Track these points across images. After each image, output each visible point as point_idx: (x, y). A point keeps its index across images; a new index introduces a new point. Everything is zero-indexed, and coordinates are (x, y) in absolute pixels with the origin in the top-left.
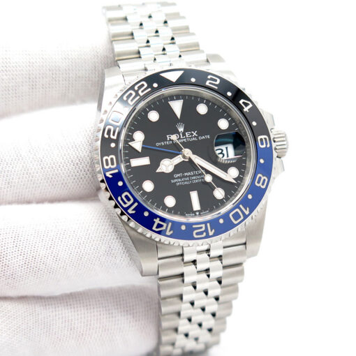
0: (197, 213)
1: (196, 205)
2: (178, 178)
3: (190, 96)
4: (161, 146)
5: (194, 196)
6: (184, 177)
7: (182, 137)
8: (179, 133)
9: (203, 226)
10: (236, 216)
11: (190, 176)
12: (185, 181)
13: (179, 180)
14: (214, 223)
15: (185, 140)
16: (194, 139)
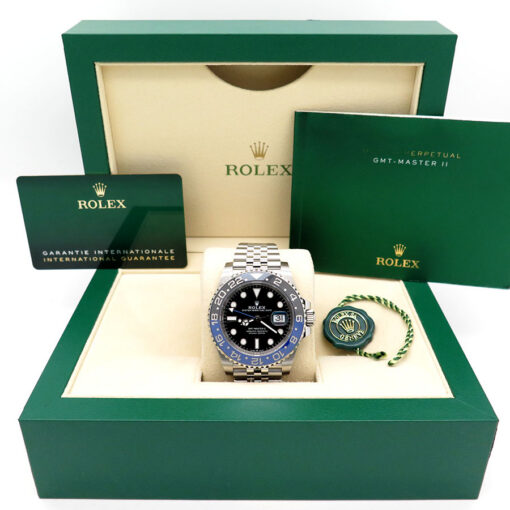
0: (257, 351)
1: (257, 346)
2: (250, 330)
3: (265, 287)
4: (244, 312)
5: (257, 341)
6: (253, 330)
7: (256, 309)
8: (255, 306)
9: (257, 359)
10: (277, 357)
11: (256, 330)
14: (263, 358)
15: (258, 310)
16: (263, 310)
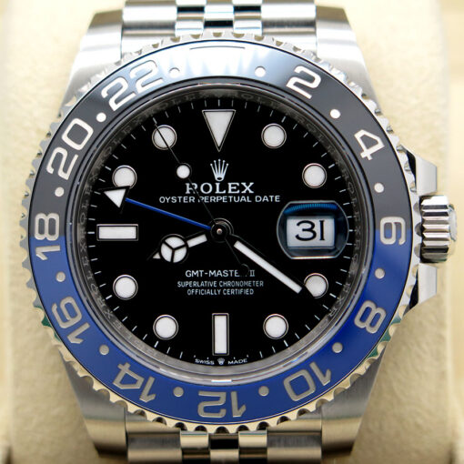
0: (221, 362)
2: (195, 278)
3: (253, 105)
4: (168, 206)
5: (221, 324)
6: (206, 278)
7: (218, 192)
8: (213, 182)
9: (223, 395)
11: (219, 278)
12: (206, 288)
13: (196, 284)
15: (223, 199)
16: (243, 199)
